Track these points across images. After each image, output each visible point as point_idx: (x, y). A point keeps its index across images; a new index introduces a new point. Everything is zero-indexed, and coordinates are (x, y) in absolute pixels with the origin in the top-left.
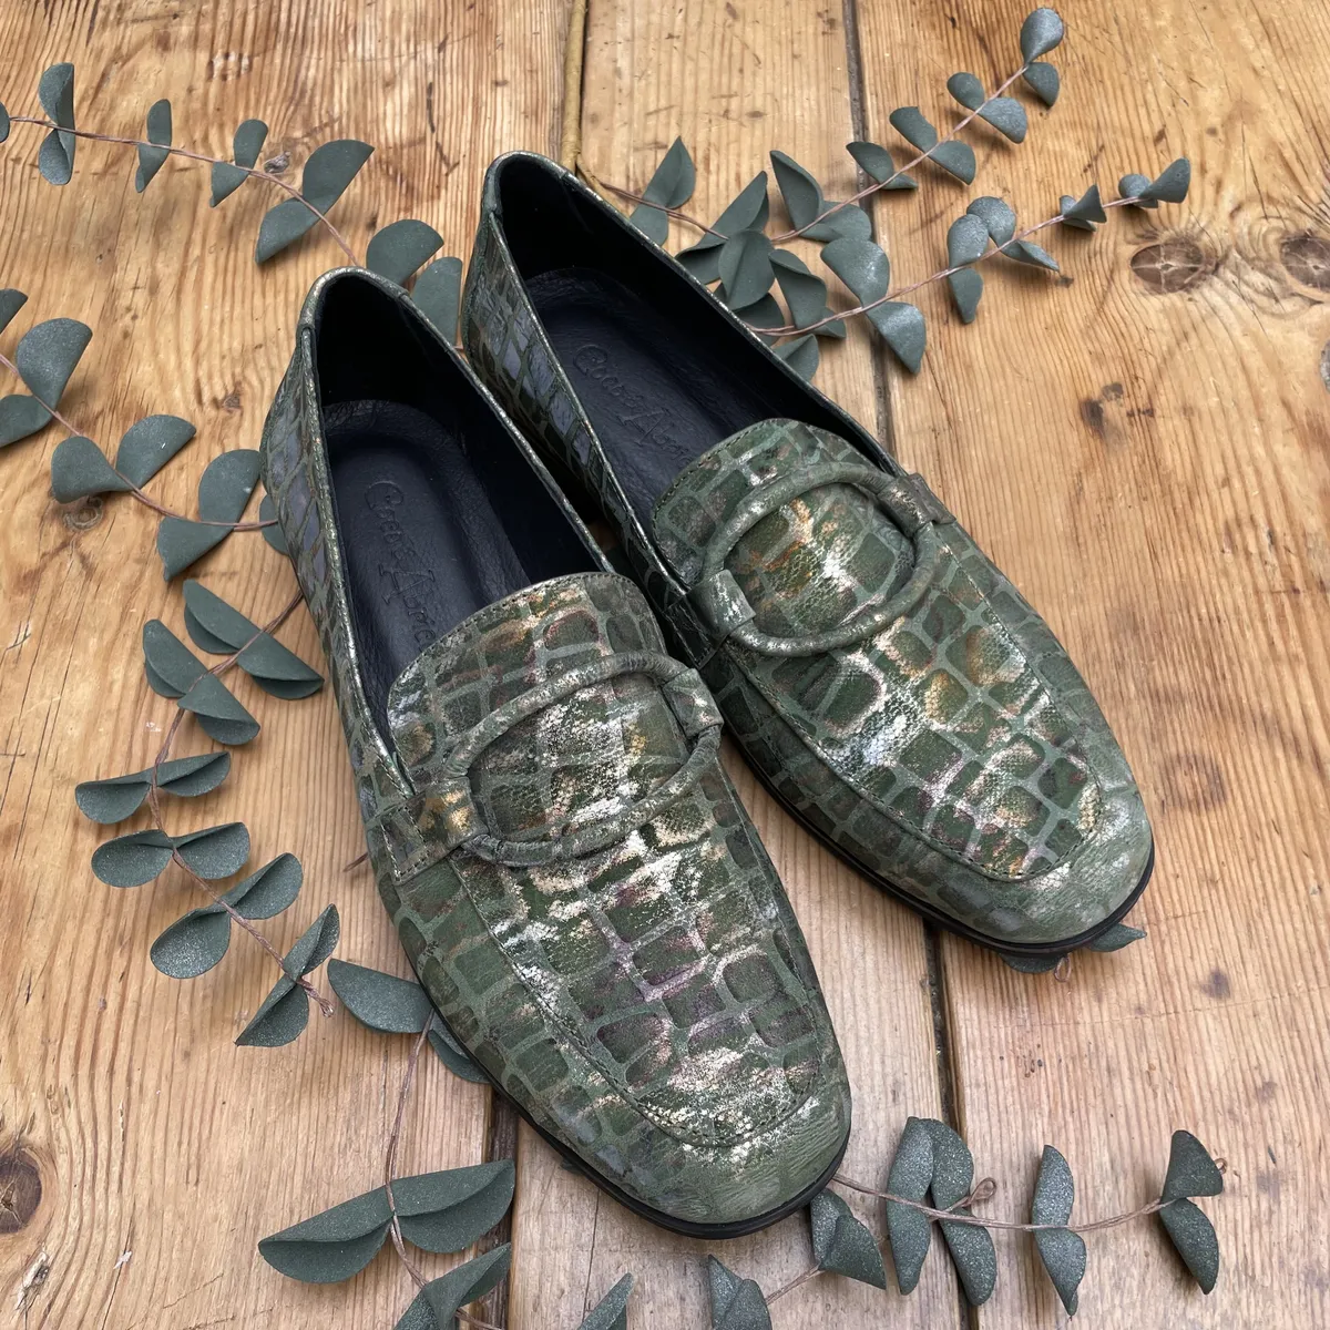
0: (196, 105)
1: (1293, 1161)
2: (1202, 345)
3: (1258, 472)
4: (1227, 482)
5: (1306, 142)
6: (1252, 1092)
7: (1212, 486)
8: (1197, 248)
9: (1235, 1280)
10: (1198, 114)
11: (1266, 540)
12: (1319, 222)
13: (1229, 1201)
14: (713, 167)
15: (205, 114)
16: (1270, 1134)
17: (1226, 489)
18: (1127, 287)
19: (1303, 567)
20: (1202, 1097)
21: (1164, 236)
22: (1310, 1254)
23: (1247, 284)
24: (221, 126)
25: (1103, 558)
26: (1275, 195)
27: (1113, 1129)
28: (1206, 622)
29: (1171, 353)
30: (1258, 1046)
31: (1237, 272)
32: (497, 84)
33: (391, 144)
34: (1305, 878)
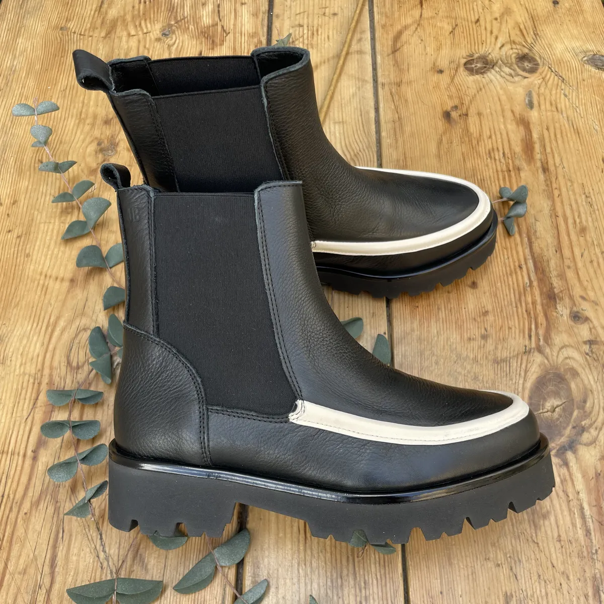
0: (136, 13)
1: (492, 331)
2: (486, 93)
3: (501, 133)
4: (490, 137)
5: (528, 21)
6: (481, 313)
7: (485, 137)
8: (487, 60)
9: (472, 362)
10: (491, 12)
11: (501, 155)
12: (530, 50)
13: (472, 342)
14: (319, 33)
15: (139, 16)
16: (486, 324)
17: (490, 140)
18: (462, 73)
19: (513, 162)
20: (466, 316)
21: (476, 56)
22: (495, 355)
23: (503, 71)
24: (145, 20)
25: (448, 162)
26: (517, 41)
27: (438, 324)
28: (480, 181)
29: (475, 95)
30: (484, 301)
31: (500, 68)
32: (242, 4)
33: (206, 26)
34: (503, 255)
